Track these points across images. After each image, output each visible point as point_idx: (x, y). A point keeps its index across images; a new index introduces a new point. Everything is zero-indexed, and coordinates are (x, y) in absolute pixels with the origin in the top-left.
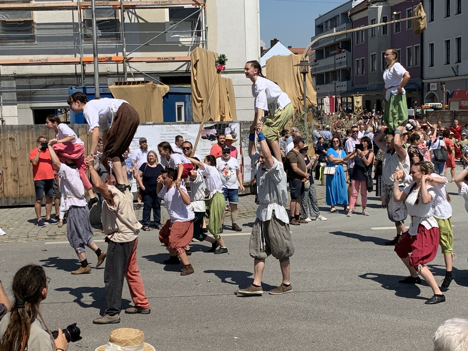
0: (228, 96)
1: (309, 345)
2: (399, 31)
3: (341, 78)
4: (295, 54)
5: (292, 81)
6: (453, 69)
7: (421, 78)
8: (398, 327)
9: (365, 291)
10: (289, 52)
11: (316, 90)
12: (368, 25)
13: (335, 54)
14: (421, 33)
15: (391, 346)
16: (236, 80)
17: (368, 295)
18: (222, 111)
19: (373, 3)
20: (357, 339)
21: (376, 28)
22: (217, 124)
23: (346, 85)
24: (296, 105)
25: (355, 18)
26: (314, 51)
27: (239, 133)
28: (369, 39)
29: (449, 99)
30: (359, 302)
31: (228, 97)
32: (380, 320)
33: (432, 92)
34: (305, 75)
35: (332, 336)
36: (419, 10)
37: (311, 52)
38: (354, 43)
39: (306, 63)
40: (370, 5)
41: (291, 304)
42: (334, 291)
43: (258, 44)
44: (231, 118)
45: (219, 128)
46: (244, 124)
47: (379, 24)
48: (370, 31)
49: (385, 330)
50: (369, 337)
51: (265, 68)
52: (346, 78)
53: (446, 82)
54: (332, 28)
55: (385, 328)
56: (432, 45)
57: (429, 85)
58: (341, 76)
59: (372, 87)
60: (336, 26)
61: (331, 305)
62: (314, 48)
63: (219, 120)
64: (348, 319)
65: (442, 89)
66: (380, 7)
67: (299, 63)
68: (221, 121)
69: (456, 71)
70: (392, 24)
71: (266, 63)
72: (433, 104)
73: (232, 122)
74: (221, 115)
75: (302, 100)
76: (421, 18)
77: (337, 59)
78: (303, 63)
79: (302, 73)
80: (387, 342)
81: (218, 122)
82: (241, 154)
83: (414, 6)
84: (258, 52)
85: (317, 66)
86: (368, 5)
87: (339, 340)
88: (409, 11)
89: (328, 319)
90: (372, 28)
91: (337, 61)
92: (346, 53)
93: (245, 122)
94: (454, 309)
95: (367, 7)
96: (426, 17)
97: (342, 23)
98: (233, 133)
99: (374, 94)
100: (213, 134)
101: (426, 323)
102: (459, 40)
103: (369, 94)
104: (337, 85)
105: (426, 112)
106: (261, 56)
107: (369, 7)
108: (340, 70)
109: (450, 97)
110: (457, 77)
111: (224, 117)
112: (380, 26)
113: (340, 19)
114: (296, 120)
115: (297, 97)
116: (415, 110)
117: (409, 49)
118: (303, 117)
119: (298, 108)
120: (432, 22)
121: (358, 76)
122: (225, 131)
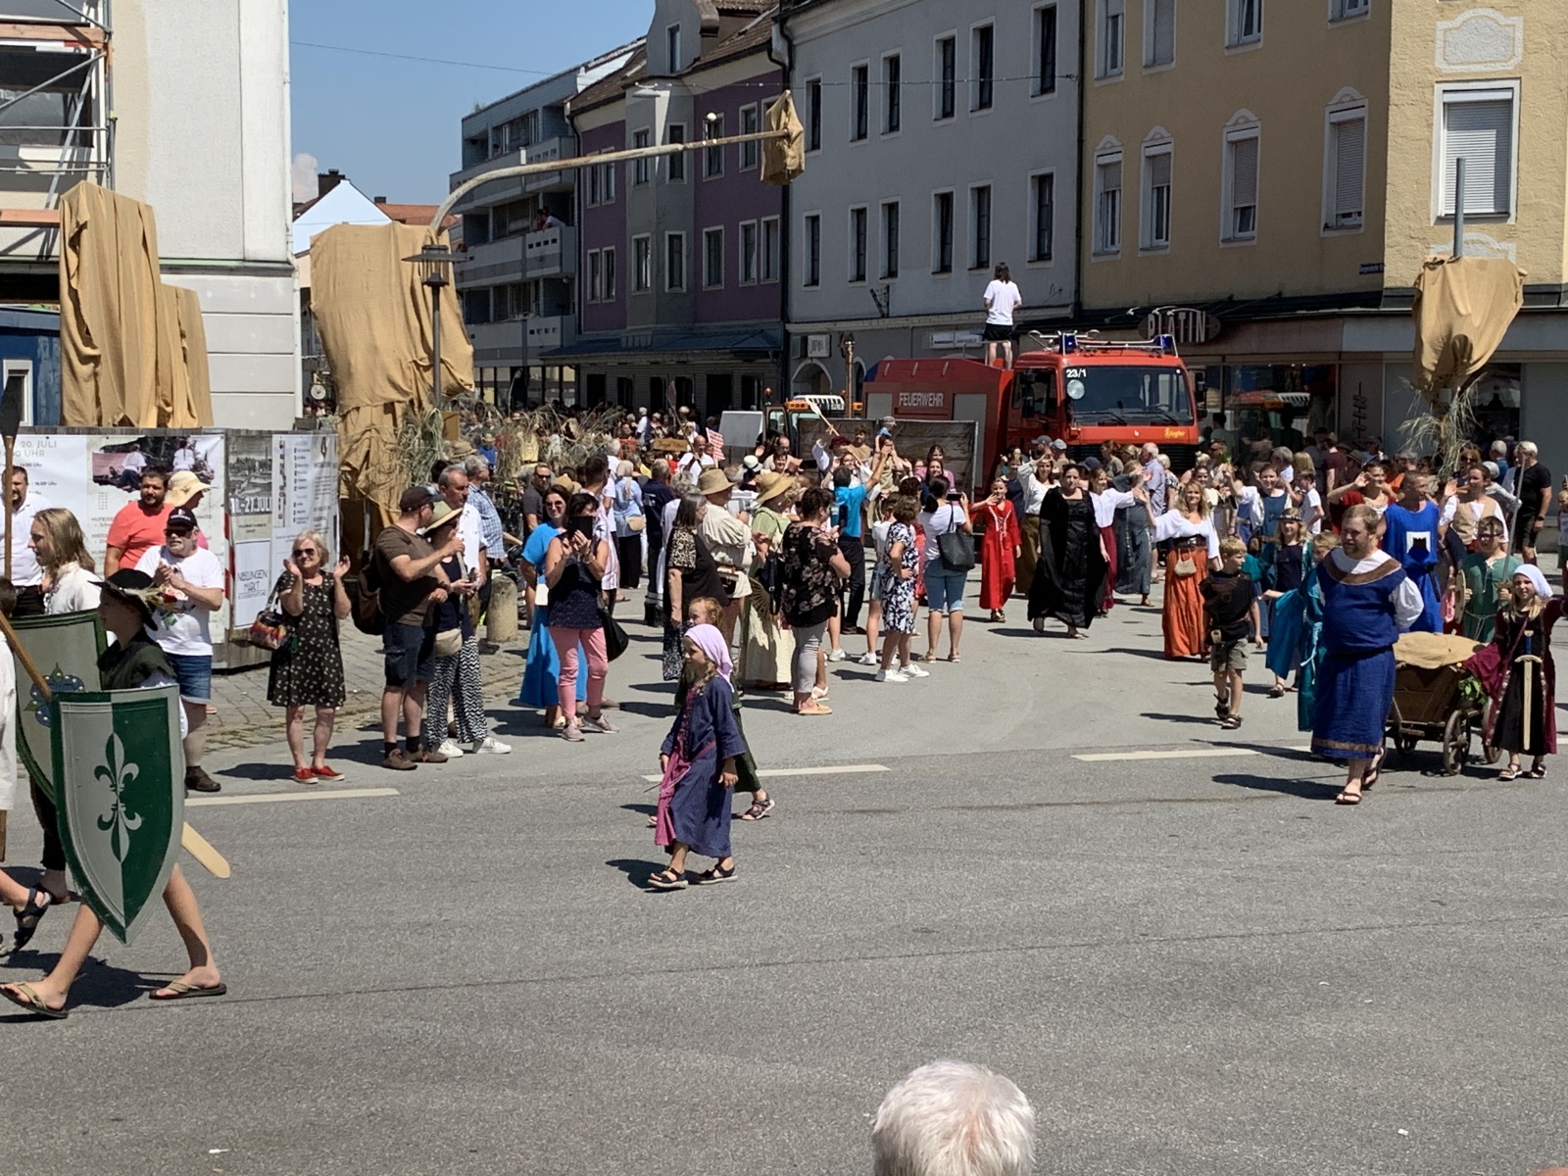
0: (185, 345)
1: (461, 1163)
2: (719, 171)
3: (542, 306)
4: (403, 222)
5: (396, 309)
6: (874, 296)
7: (782, 319)
8: (735, 1091)
9: (632, 977)
10: (379, 218)
11: (471, 338)
12: (624, 149)
13: (523, 231)
14: (783, 181)
16: (209, 294)
17: (643, 992)
18: (163, 396)
19: (643, 81)
20: (611, 1135)
21: (649, 160)
23: (559, 331)
24: (407, 385)
25: (587, 122)
26: (459, 216)
27: (222, 466)
28: (628, 191)
29: (864, 384)
30: (616, 1013)
31: (184, 348)
32: (681, 1070)
33: (815, 361)
34: (438, 291)
35: (534, 1127)
36: (784, 114)
37: (451, 220)
38: (584, 201)
39: (442, 252)
40: (634, 85)
41: (399, 1030)
42: (536, 981)
43: (284, 184)
44: (192, 416)
45: (155, 451)
46: (240, 440)
47: (660, 147)
48: (633, 165)
49: (696, 1100)
50: (649, 1125)
51: (308, 257)
52: (559, 306)
53: (854, 335)
54: (515, 149)
55: (698, 1094)
56: (814, 220)
57: (805, 340)
58: (541, 299)
59: (637, 339)
60: (527, 145)
61: (528, 1026)
62: (458, 210)
63: (152, 423)
64: (582, 1070)
65: (845, 355)
66: (664, 97)
67: (419, 251)
68: (158, 426)
69: (884, 304)
70: (697, 151)
71: (312, 246)
72: (817, 397)
73: (198, 431)
74: (160, 408)
75: (426, 368)
76: (788, 136)
77: (531, 246)
78: (430, 253)
79: (428, 283)
80: (704, 1140)
81: (151, 430)
82: (227, 536)
83: (764, 101)
84: (285, 211)
85: (470, 266)
86: (625, 87)
87: (555, 1141)
88: (747, 113)
89: (519, 1073)
90: (638, 160)
91: (531, 253)
92: (557, 228)
93: (243, 434)
94: (901, 1027)
95: (622, 90)
96: (802, 136)
97: (547, 137)
99: (642, 360)
100: (135, 469)
101: (818, 1072)
102: (892, 209)
103: (629, 361)
104: (530, 328)
105: (799, 420)
106: (295, 218)
107: (628, 92)
108: (541, 284)
109: (866, 380)
110: (887, 320)
111: (169, 415)
112: (660, 155)
113: (540, 122)
114: (407, 432)
115: (410, 360)
116: (765, 414)
117: (747, 229)
118: (431, 424)
119: (414, 396)
120: (816, 153)
121: (594, 302)
122: (175, 460)
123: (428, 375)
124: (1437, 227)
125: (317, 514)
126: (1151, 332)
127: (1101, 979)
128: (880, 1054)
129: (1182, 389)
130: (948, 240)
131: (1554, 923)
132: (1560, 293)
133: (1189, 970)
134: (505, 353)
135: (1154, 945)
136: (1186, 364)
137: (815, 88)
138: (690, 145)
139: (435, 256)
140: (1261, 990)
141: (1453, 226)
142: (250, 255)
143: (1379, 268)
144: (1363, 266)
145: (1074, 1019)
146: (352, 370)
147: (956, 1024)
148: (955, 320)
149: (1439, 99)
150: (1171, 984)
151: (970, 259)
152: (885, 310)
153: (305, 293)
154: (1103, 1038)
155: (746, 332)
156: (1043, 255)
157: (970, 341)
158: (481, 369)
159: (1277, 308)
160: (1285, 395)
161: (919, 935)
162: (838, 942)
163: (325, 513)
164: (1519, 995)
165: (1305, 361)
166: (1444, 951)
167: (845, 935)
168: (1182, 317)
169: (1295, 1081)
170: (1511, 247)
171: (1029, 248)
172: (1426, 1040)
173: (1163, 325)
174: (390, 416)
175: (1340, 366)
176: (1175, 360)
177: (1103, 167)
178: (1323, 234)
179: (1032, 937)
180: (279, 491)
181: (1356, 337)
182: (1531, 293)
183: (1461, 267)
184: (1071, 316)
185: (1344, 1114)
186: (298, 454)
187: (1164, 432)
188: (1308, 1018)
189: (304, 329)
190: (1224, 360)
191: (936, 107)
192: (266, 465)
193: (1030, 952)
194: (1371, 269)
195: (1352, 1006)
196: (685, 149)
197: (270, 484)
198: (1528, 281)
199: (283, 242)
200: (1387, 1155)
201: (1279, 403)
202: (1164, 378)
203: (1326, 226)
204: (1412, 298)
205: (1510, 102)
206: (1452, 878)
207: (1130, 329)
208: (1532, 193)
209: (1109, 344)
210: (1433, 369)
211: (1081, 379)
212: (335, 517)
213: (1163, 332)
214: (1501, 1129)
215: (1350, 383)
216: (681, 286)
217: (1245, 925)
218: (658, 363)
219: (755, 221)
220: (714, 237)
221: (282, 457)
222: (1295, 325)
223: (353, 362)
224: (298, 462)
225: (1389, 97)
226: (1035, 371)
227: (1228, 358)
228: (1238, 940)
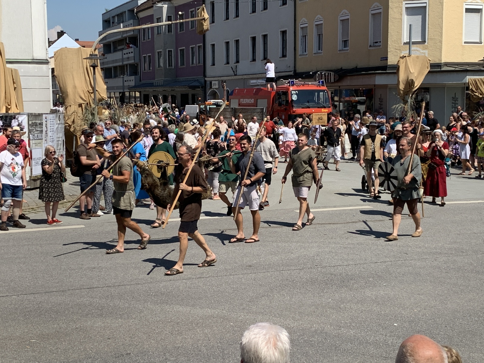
0: (15, 86)
1: (105, 343)
2: (183, 30)
3: (128, 73)
4: (84, 47)
5: (81, 73)
6: (232, 69)
7: (204, 76)
8: (191, 318)
9: (159, 283)
10: (76, 46)
11: (106, 83)
12: (153, 23)
13: (122, 49)
14: (203, 33)
15: (185, 337)
16: (22, 70)
17: (162, 287)
18: (7, 102)
19: (158, 2)
20: (152, 332)
21: (161, 27)
22: (2, 116)
23: (134, 80)
24: (86, 98)
25: (141, 15)
26: (102, 45)
27: (27, 125)
28: (155, 36)
29: (230, 96)
30: (154, 294)
32: (174, 312)
33: (214, 89)
34: (95, 69)
35: (128, 331)
36: (203, 12)
37: (99, 46)
38: (141, 40)
39: (96, 56)
40: (156, 3)
41: (85, 301)
42: (128, 285)
43: (45, 35)
44: (18, 109)
45: (6, 120)
46: (33, 117)
47: (165, 22)
48: (156, 29)
49: (179, 321)
50: (164, 329)
51: (53, 58)
52: (134, 73)
53: (226, 81)
54: (119, 23)
55: (179, 319)
56: (213, 45)
57: (211, 83)
58: (128, 70)
59: (159, 83)
60: (123, 22)
61: (126, 299)
62: (101, 42)
63: (4, 111)
64: (143, 312)
65: (223, 88)
66: (165, 6)
67: (89, 56)
68: (6, 112)
69: (235, 71)
70: (176, 24)
71: (54, 55)
72: (215, 100)
73: (19, 114)
74: (7, 107)
75: (92, 93)
76: (204, 19)
77: (125, 54)
78: (92, 57)
79: (92, 66)
80: (181, 333)
81: (4, 113)
83: (197, 8)
84: (45, 43)
85: (106, 60)
86: (153, 4)
87: (134, 335)
88: (192, 12)
89: (123, 314)
90: (158, 27)
91: (125, 56)
92: (133, 49)
93: (33, 114)
94: (242, 296)
95: (152, 5)
96: (208, 19)
97: (129, 20)
98: (21, 125)
99: (160, 89)
101: (217, 311)
102: (237, 42)
103: (156, 90)
104: (125, 80)
105: (209, 108)
106: (49, 47)
107: (154, 5)
108: (128, 66)
109: (230, 95)
110: (236, 76)
111: (9, 109)
112: (165, 25)
113: (127, 15)
114: (86, 113)
115: (87, 90)
116: (199, 106)
117: (192, 48)
118: (93, 111)
119: (88, 101)
120: (213, 24)
121: (145, 71)
122: (12, 123)
123: (92, 95)
124: (404, 46)
125: (58, 139)
126: (317, 79)
127: (303, 280)
128: (236, 305)
129: (327, 97)
130: (255, 51)
131: (441, 259)
132: (441, 66)
133: (330, 276)
134: (118, 88)
135: (319, 269)
136: (328, 89)
137: (213, 4)
138: (174, 22)
139: (93, 57)
140: (352, 282)
141: (408, 45)
142: (35, 58)
143: (386, 59)
144: (381, 58)
145: (295, 292)
146: (68, 94)
147: (259, 295)
148: (257, 76)
149: (404, 6)
150: (325, 281)
151: (262, 57)
152: (236, 73)
153: (53, 70)
154: (304, 298)
155: (193, 80)
156: (284, 56)
157: (262, 83)
158: (110, 93)
159: (356, 71)
160: (358, 98)
161: (248, 267)
162: (223, 270)
163: (60, 139)
164: (431, 282)
165: (364, 88)
166: (408, 268)
167: (225, 268)
168: (327, 74)
169: (362, 310)
170: (426, 52)
171: (280, 53)
172: (402, 296)
173: (321, 77)
174: (81, 108)
175: (375, 89)
176: (325, 88)
177: (302, 28)
178: (369, 48)
179: (282, 267)
180: (45, 132)
181: (380, 80)
182: (432, 66)
183: (411, 58)
184: (293, 74)
185: (377, 320)
186: (51, 121)
187: (321, 110)
188: (366, 290)
189: (52, 81)
190: (339, 88)
191: (250, 10)
192: (41, 124)
193: (282, 272)
194: (384, 59)
195: (380, 286)
196: (172, 23)
197: (42, 130)
198: (432, 62)
199: (45, 53)
200: (391, 332)
201: (356, 101)
202: (321, 93)
203: (370, 46)
204: (396, 68)
205: (425, 7)
206: (410, 246)
207: (311, 78)
208: (432, 35)
209: (305, 83)
210: (403, 89)
211: (296, 94)
212: (63, 140)
213: (321, 79)
214: (425, 323)
215: (378, 94)
216: (172, 66)
217: (347, 262)
218: (165, 90)
219: (195, 46)
220: (182, 51)
221: (46, 121)
222: (361, 77)
223: (68, 91)
224: (51, 123)
225: (389, 5)
226: (282, 92)
227: (341, 87)
228: (345, 267)
